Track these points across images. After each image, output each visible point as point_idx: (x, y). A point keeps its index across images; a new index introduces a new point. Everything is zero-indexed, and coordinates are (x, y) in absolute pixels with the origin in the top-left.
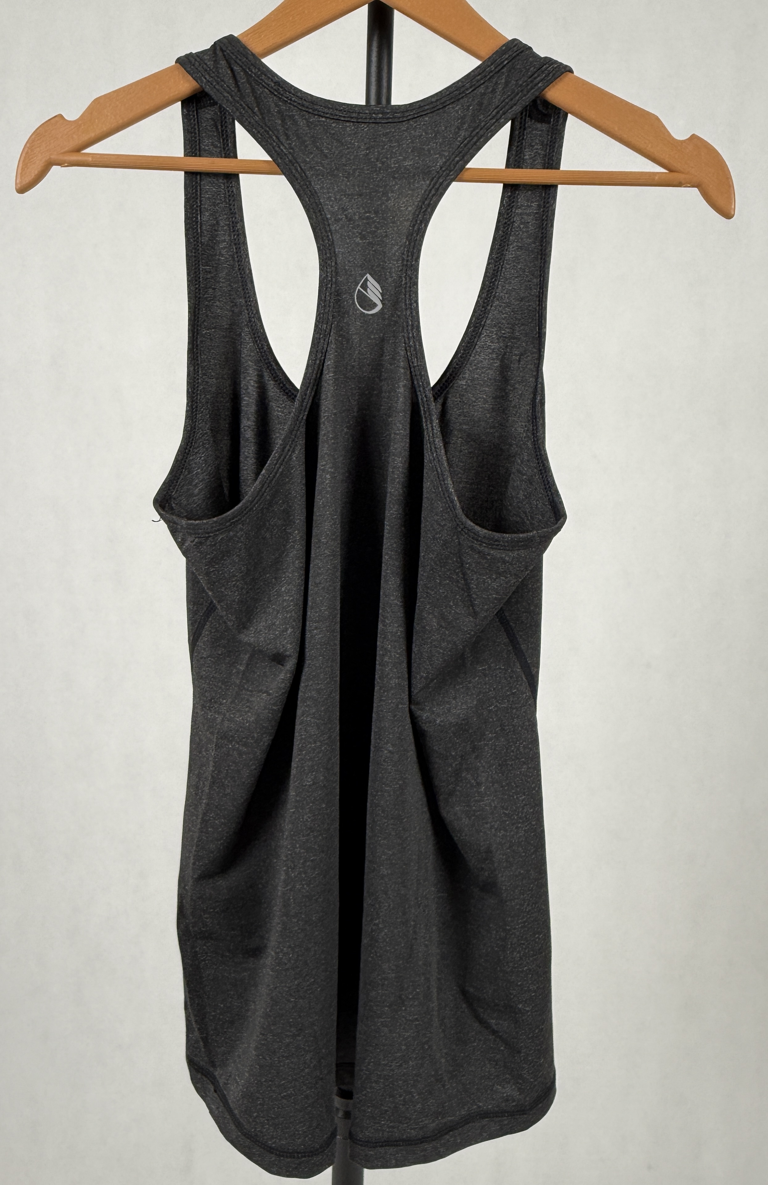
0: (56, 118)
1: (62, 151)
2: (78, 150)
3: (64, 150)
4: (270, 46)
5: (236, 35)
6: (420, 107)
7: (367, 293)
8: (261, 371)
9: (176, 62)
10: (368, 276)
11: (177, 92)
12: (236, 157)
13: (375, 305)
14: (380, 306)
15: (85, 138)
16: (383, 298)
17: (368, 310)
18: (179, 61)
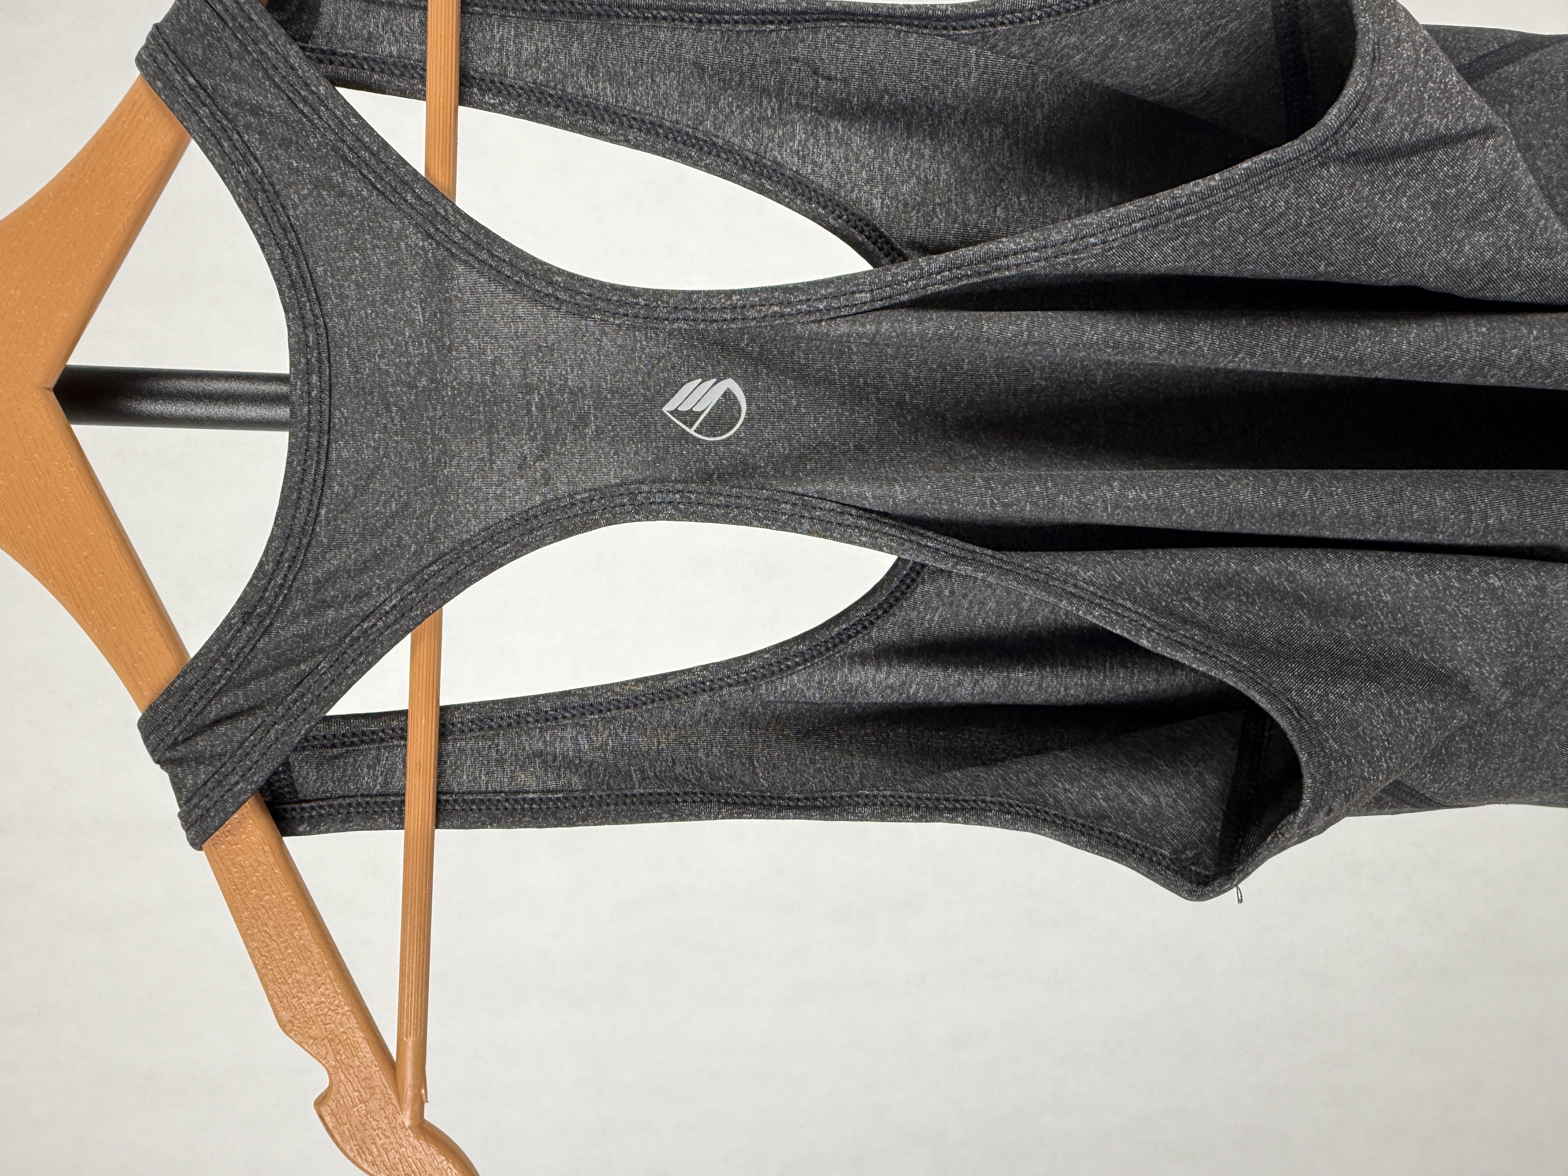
0: (324, 1114)
1: (395, 1101)
2: (392, 1067)
3: (393, 1096)
4: (162, 636)
5: (140, 715)
6: (293, 286)
7: (703, 412)
8: (851, 657)
9: (201, 849)
10: (667, 408)
11: (267, 848)
12: (404, 713)
13: (728, 395)
14: (730, 384)
15: (367, 1051)
16: (713, 377)
17: (739, 411)
18: (197, 843)
